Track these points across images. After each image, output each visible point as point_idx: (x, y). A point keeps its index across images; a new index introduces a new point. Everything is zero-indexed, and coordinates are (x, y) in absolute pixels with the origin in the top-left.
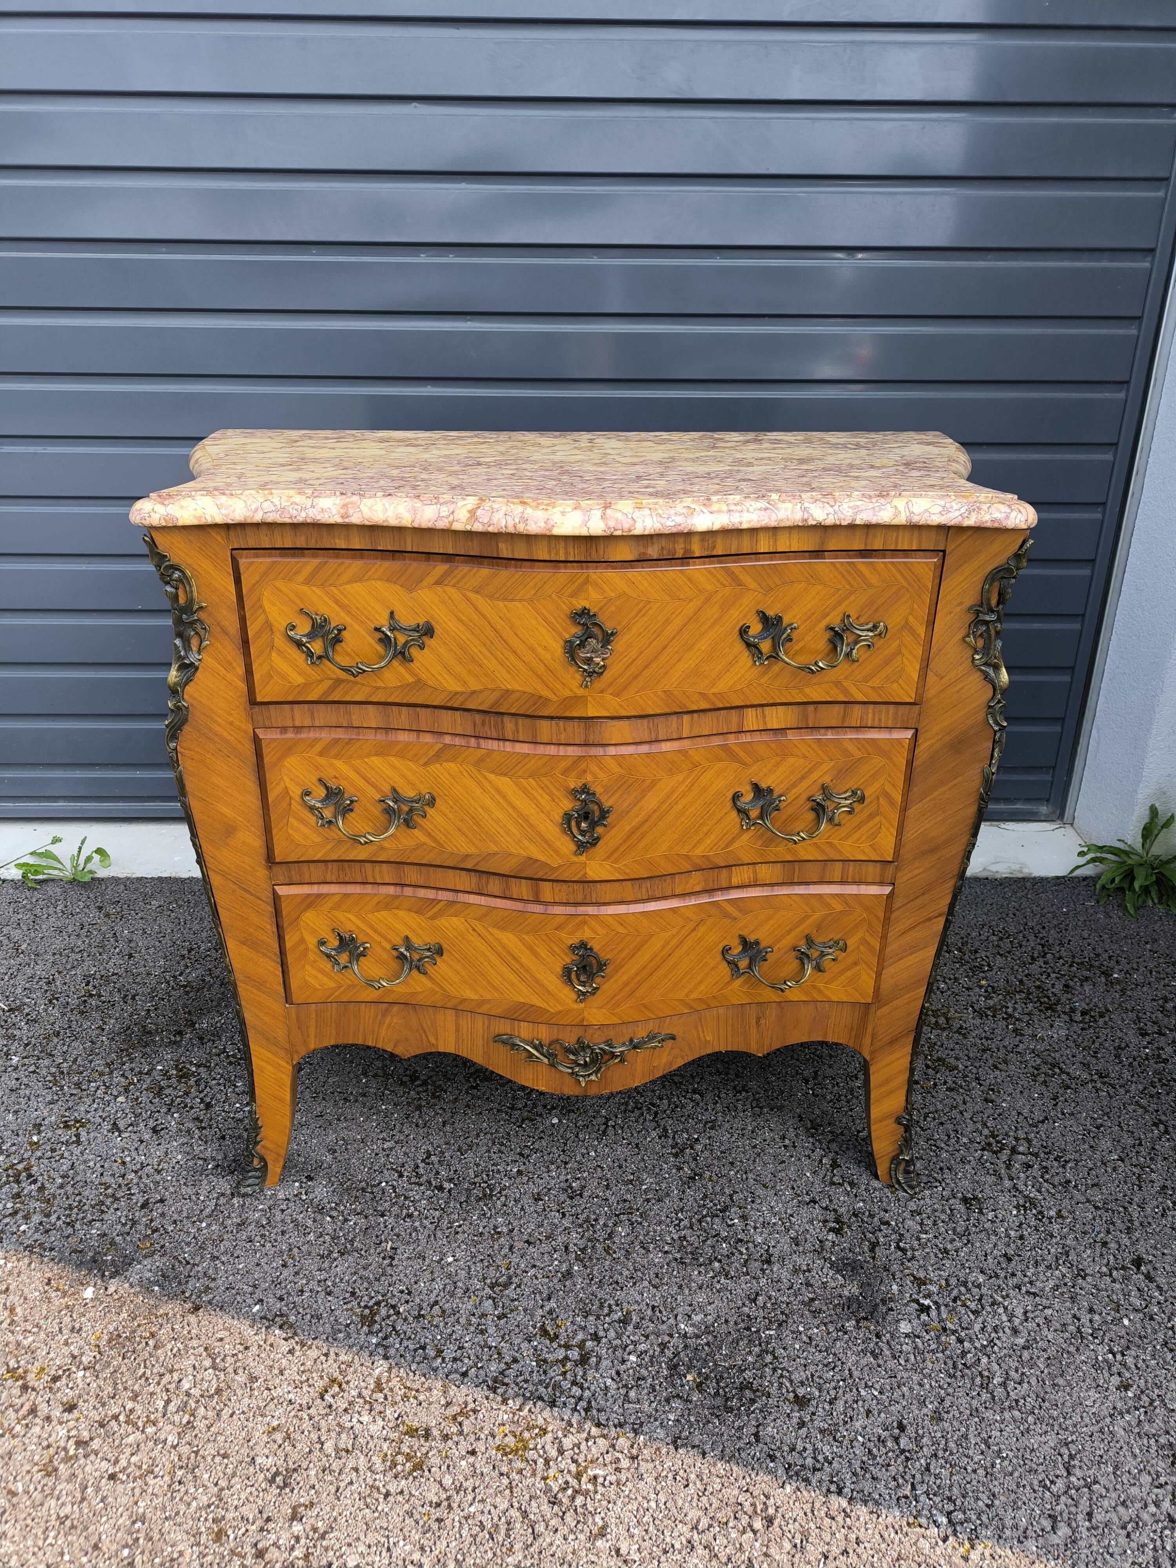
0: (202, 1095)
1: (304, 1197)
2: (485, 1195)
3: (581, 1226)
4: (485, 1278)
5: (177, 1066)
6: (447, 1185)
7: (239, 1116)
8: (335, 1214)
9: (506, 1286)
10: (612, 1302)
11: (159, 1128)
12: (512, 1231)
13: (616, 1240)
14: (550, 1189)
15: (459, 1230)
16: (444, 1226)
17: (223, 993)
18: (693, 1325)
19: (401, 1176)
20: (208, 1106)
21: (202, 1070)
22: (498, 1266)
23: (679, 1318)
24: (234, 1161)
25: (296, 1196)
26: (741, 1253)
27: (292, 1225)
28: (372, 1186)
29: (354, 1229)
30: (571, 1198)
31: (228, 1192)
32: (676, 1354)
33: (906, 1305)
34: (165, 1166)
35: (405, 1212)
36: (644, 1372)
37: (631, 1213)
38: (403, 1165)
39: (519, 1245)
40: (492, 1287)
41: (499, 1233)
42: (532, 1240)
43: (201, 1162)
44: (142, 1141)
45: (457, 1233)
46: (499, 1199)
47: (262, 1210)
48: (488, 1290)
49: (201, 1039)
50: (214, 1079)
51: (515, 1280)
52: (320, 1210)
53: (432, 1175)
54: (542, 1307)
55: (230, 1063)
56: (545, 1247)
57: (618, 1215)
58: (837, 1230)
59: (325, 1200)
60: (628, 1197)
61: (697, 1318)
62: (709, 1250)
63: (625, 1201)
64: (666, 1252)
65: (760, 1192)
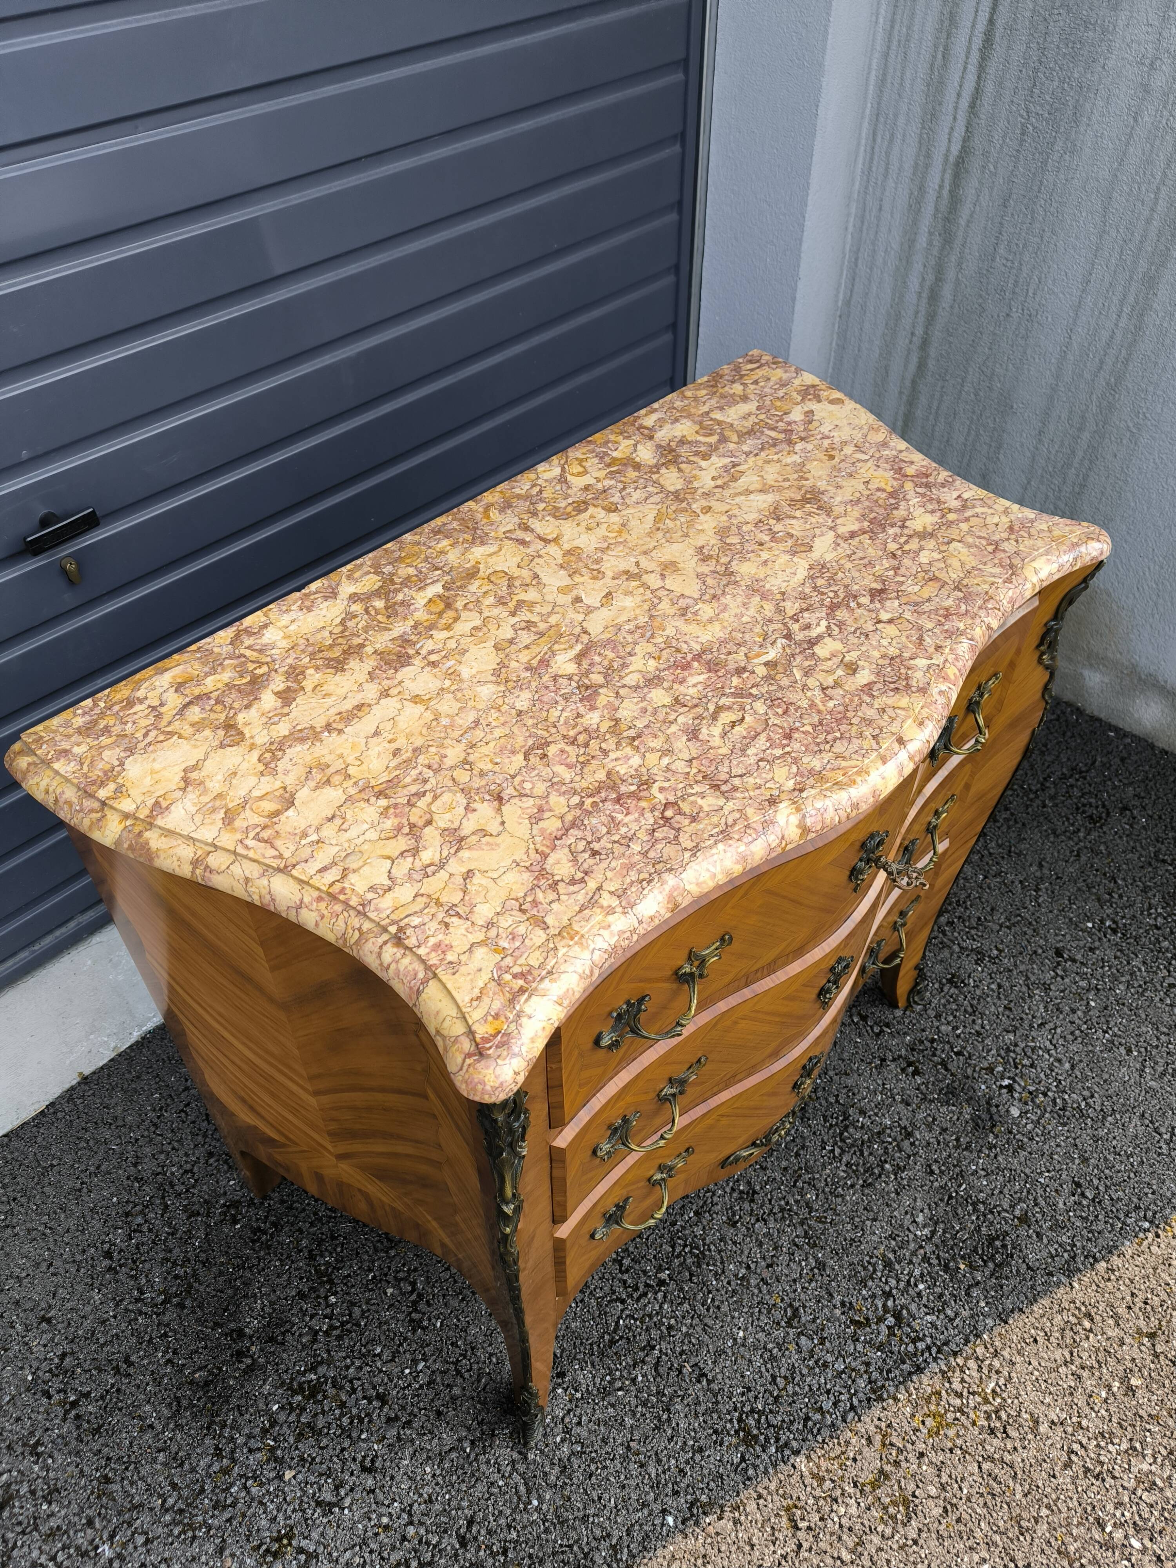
0: (360, 1394)
1: (579, 1395)
2: (697, 1256)
3: (783, 1218)
4: (778, 1324)
5: (290, 1388)
6: (664, 1275)
7: (423, 1379)
8: (619, 1384)
9: (796, 1313)
10: (867, 1258)
11: (368, 1464)
12: (748, 1267)
13: (816, 1207)
14: (731, 1208)
15: (717, 1303)
16: (703, 1310)
17: (221, 1274)
18: (924, 1226)
19: (623, 1302)
20: (382, 1399)
21: (322, 1370)
22: (774, 1305)
23: (912, 1229)
24: (480, 1423)
25: (570, 1401)
26: (890, 1143)
27: (602, 1428)
28: (615, 1331)
29: (648, 1381)
30: (752, 1201)
31: (515, 1455)
32: (938, 1257)
33: (1000, 1095)
34: (428, 1490)
35: (663, 1328)
36: (938, 1290)
37: (800, 1176)
38: (614, 1292)
39: (766, 1274)
40: (789, 1324)
41: (743, 1278)
42: (769, 1261)
43: (454, 1455)
44: (372, 1491)
45: (718, 1308)
46: (710, 1250)
47: (563, 1441)
48: (792, 1331)
49: (272, 1340)
50: (347, 1368)
51: (796, 1304)
52: (605, 1393)
53: (643, 1279)
54: (835, 1306)
55: (339, 1338)
56: (784, 1259)
57: (794, 1186)
58: (916, 1072)
59: (598, 1380)
60: (784, 1164)
61: (920, 1219)
62: (872, 1159)
63: (785, 1169)
64: (852, 1186)
65: (850, 1082)
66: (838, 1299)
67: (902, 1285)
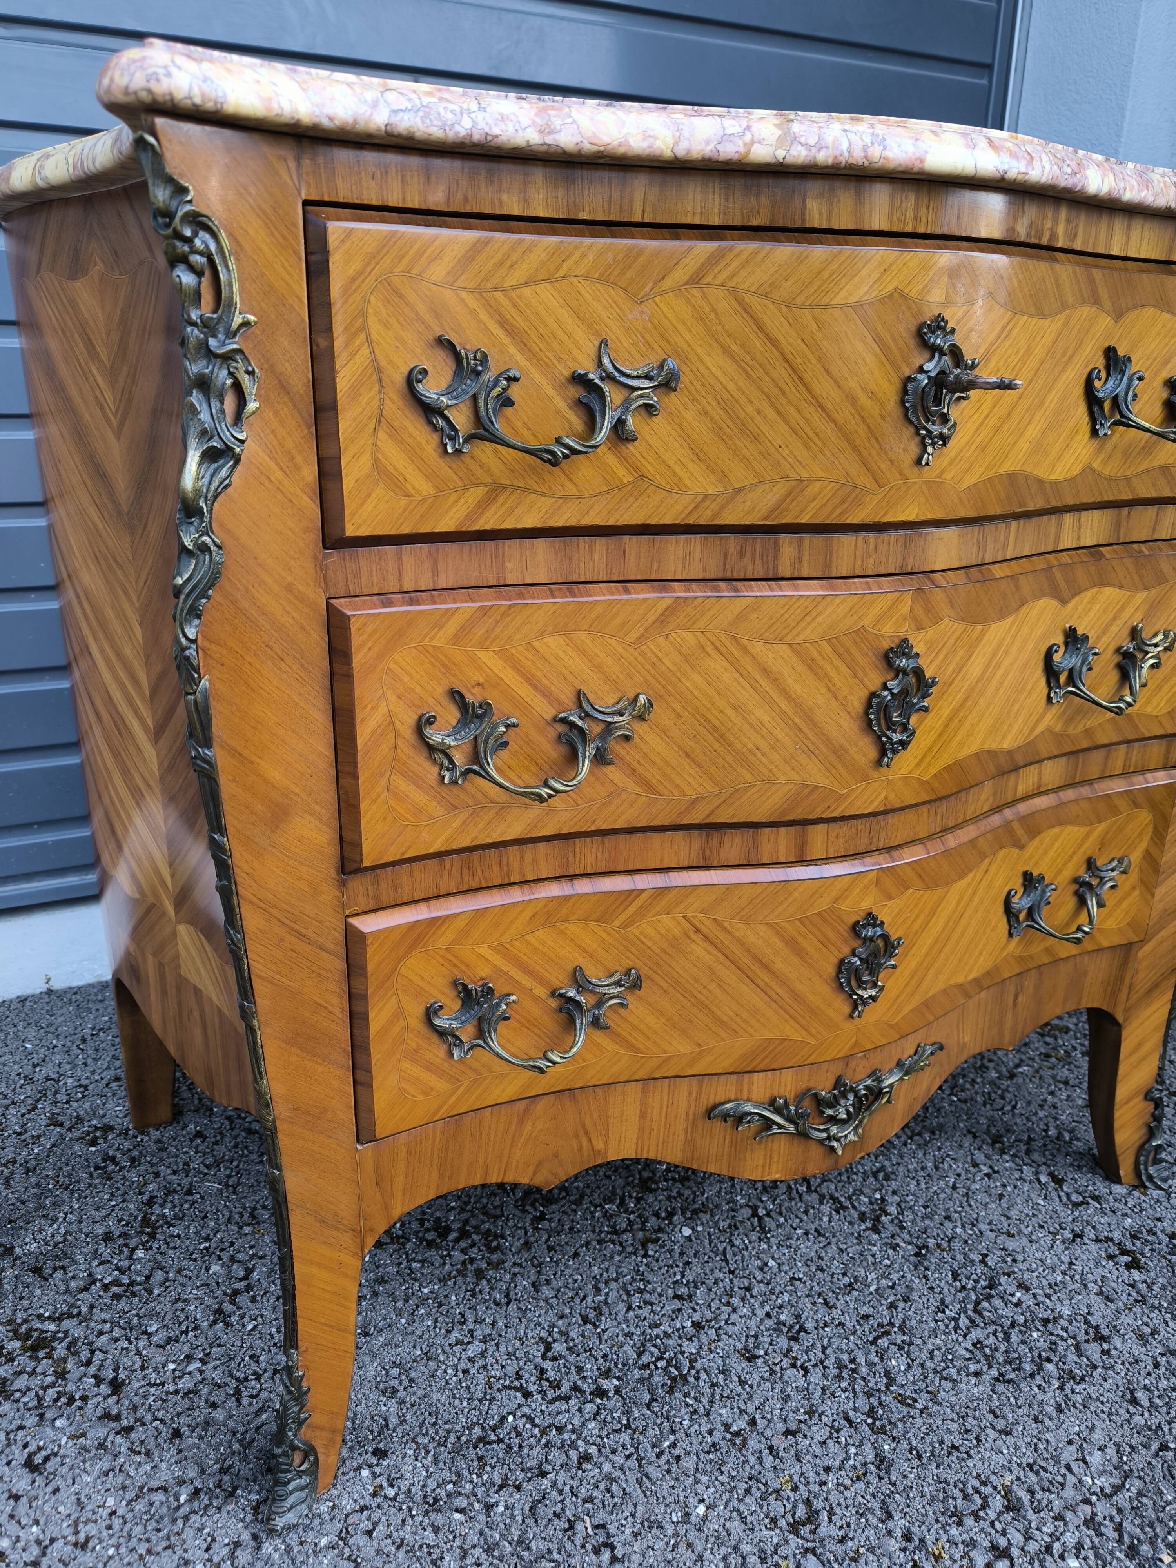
0: (92, 1370)
1: (391, 1492)
2: (674, 1379)
3: (839, 1377)
4: (774, 1521)
5: (15, 1332)
6: (608, 1384)
7: (186, 1383)
8: (462, 1502)
9: (812, 1517)
10: (974, 1482)
11: (38, 1459)
12: (753, 1422)
13: (900, 1379)
14: (756, 1337)
15: (677, 1452)
16: (651, 1454)
17: (37, 1185)
18: (1099, 1473)
19: (527, 1395)
20: (116, 1386)
21: (67, 1324)
22: (777, 1491)
23: (1075, 1468)
24: (223, 1471)
25: (374, 1495)
26: (1064, 1339)
27: (401, 1554)
28: (494, 1429)
29: (512, 1517)
30: (795, 1339)
31: (246, 1536)
32: (1119, 1528)
34: (91, 1529)
35: (573, 1454)
37: (888, 1333)
38: (519, 1377)
39: (780, 1442)
40: (795, 1527)
41: (738, 1434)
42: (793, 1426)
43: (159, 1497)
44: (16, 1498)
45: (678, 1459)
46: (697, 1378)
47: (331, 1547)
48: (794, 1541)
49: (37, 1270)
50: (101, 1333)
51: (818, 1504)
52: (432, 1505)
53: (574, 1377)
54: (890, 1533)
55: (117, 1297)
56: (819, 1431)
57: (874, 1342)
58: (1134, 1264)
59: (431, 1484)
60: (865, 1310)
61: (1095, 1459)
62: (1023, 1349)
63: (866, 1317)
64: (977, 1374)
65: (1011, 1244)
66: (899, 1524)
67: (1033, 1547)
